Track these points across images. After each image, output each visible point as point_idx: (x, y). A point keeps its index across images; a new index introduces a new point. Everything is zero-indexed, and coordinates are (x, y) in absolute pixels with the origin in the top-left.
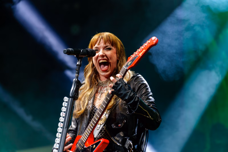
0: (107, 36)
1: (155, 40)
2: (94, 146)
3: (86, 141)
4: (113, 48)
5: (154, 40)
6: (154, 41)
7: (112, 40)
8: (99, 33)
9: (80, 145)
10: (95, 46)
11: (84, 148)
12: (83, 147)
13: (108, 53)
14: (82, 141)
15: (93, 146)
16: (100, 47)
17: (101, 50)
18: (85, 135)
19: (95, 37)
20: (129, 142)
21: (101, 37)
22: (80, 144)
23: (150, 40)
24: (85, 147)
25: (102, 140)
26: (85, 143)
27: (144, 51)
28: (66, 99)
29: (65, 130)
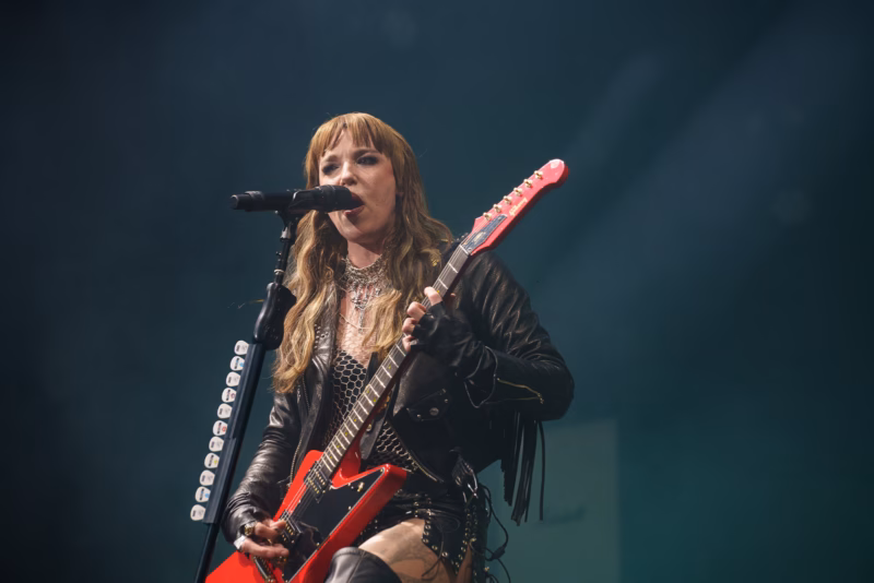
0: (359, 122)
1: (558, 169)
2: (361, 486)
3: (335, 470)
4: (383, 156)
5: (555, 170)
6: (556, 174)
7: (378, 133)
8: (334, 116)
9: (317, 481)
10: (323, 155)
11: (328, 492)
12: (326, 487)
13: (368, 173)
14: (324, 469)
15: (356, 484)
16: (342, 156)
17: (346, 165)
18: (335, 452)
19: (325, 129)
20: (465, 466)
21: (340, 125)
22: (317, 478)
23: (544, 168)
24: (332, 487)
26: (332, 476)
27: (525, 200)
28: (242, 347)
29: (233, 443)
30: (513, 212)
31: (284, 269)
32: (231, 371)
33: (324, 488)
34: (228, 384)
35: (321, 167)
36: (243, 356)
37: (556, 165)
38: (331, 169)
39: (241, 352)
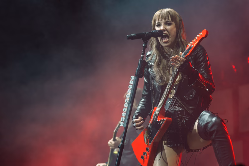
3: (158, 115)
16: (162, 22)
17: (162, 25)
24: (157, 120)
25: (166, 119)
27: (197, 42)
28: (133, 77)
29: (130, 105)
30: (195, 45)
31: (144, 55)
32: (130, 84)
34: (129, 88)
35: (156, 24)
36: (133, 80)
38: (159, 25)
39: (132, 79)
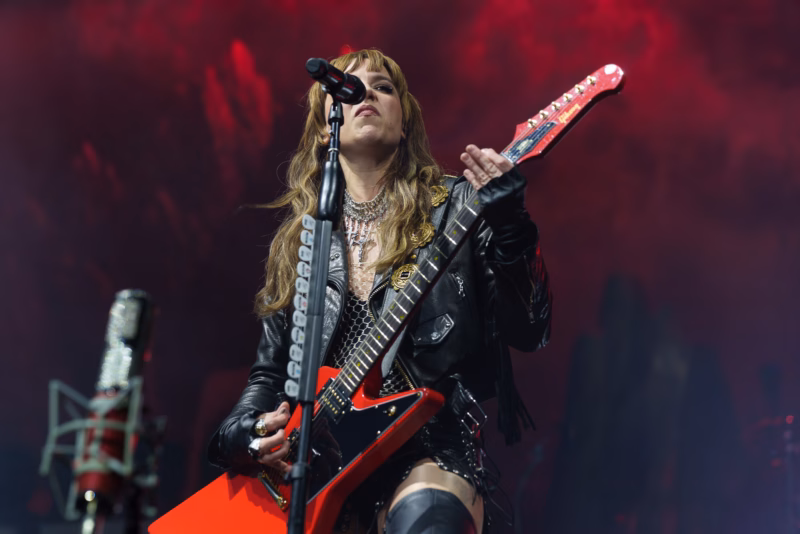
1: (615, 74)
2: (393, 409)
3: (356, 390)
5: (611, 76)
6: (614, 80)
9: (333, 399)
11: (348, 411)
14: (342, 387)
15: (385, 407)
18: (355, 370)
20: (465, 394)
22: (334, 397)
23: (597, 73)
24: (353, 408)
25: (424, 392)
26: (352, 395)
27: (578, 107)
30: (564, 119)
33: (344, 408)
37: (612, 71)
